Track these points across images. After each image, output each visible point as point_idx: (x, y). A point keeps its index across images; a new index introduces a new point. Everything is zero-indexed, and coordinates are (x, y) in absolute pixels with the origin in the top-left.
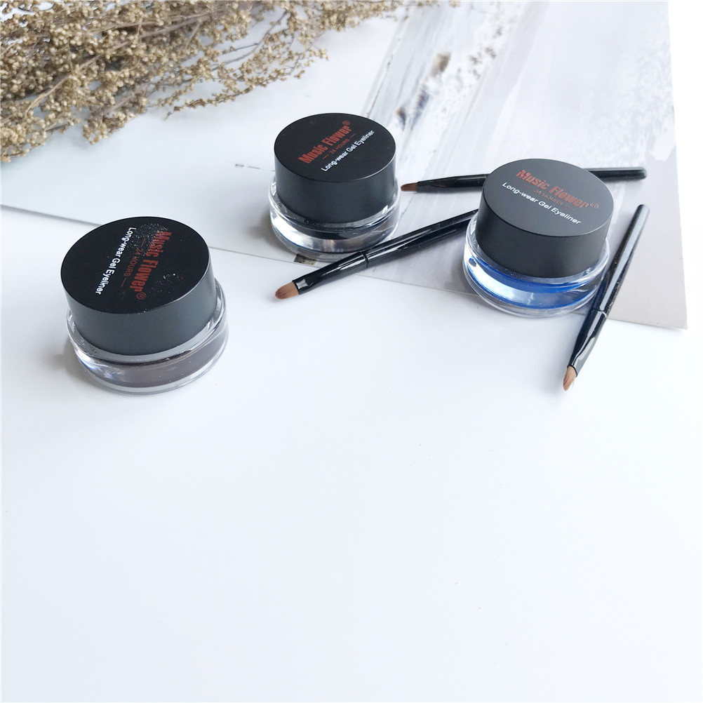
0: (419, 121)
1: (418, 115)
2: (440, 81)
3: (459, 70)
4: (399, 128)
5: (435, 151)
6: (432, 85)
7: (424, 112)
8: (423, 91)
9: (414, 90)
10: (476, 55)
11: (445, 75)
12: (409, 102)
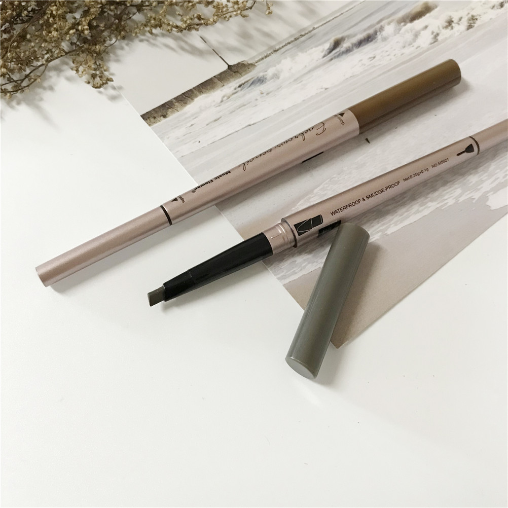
0: (344, 56)
1: (348, 51)
2: (400, 30)
5: (326, 89)
6: (389, 29)
7: (355, 50)
8: (376, 33)
9: (369, 28)
10: (455, 20)
11: (409, 25)
12: (355, 35)
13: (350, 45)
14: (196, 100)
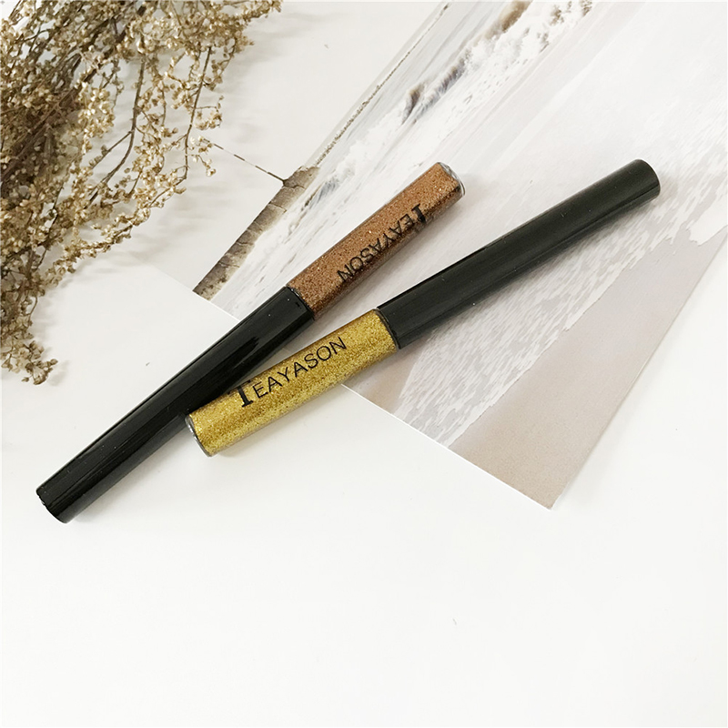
3: (527, 31)
4: (401, 119)
13: (434, 93)
14: (256, 243)
